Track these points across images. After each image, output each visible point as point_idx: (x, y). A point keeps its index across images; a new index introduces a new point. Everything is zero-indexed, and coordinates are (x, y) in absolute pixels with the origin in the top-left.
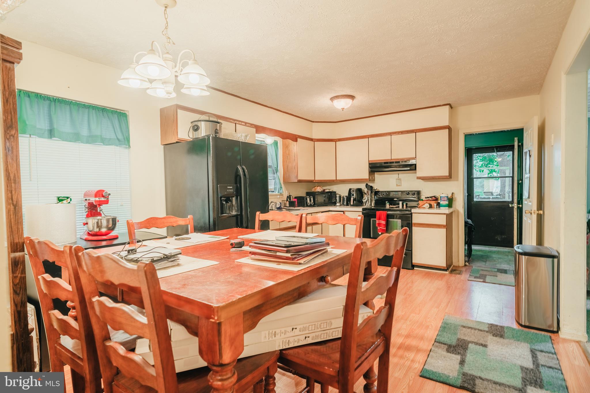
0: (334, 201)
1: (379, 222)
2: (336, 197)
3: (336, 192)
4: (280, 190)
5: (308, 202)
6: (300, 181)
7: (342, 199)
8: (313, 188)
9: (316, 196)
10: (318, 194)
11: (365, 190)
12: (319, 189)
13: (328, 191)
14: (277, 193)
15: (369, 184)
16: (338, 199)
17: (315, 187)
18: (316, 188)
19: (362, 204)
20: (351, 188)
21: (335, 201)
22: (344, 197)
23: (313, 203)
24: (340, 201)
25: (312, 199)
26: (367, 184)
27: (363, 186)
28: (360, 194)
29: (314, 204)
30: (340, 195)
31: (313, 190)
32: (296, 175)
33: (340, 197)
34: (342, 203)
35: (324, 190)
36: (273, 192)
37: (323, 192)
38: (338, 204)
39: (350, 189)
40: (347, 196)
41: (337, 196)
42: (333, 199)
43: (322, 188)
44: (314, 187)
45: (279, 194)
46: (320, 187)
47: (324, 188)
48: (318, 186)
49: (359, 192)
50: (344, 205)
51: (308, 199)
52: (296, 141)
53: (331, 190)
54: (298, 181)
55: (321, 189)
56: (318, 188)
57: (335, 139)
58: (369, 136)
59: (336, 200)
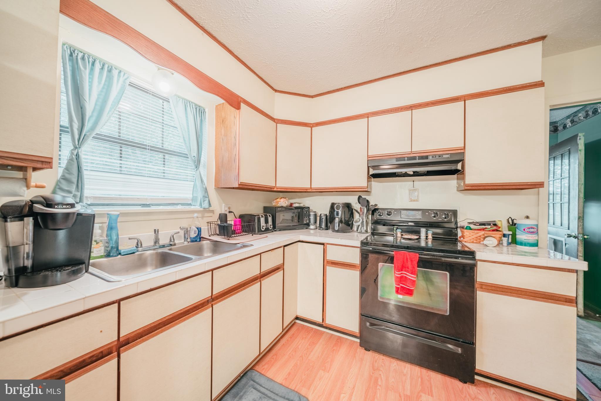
0: (306, 221)
1: (402, 274)
2: (309, 215)
3: (309, 208)
4: (204, 201)
5: (262, 225)
6: (244, 187)
7: (318, 218)
8: (274, 200)
9: (277, 213)
10: (280, 211)
11: (356, 206)
12: (283, 202)
13: (297, 205)
14: (197, 208)
15: (363, 197)
16: (312, 218)
17: (278, 198)
18: (278, 200)
19: (352, 228)
20: (335, 202)
21: (308, 221)
22: (322, 215)
23: (272, 226)
24: (315, 222)
25: (270, 219)
26: (360, 197)
27: (353, 200)
28: (349, 211)
29: (274, 227)
30: (315, 212)
31: (274, 204)
32: (237, 174)
33: (315, 216)
34: (318, 225)
35: (292, 204)
36: (190, 205)
37: (290, 208)
38: (312, 227)
39: (333, 205)
40: (326, 215)
41: (310, 213)
42: (305, 219)
43: (287, 200)
44: (276, 199)
45: (202, 209)
46: (285, 199)
47: (292, 201)
48: (281, 198)
49: (347, 210)
50: (321, 229)
51: (262, 220)
52: (238, 108)
53: (302, 205)
54: (241, 186)
55: (287, 202)
56: (282, 200)
57: (311, 124)
58: (369, 115)
59: (309, 219)
